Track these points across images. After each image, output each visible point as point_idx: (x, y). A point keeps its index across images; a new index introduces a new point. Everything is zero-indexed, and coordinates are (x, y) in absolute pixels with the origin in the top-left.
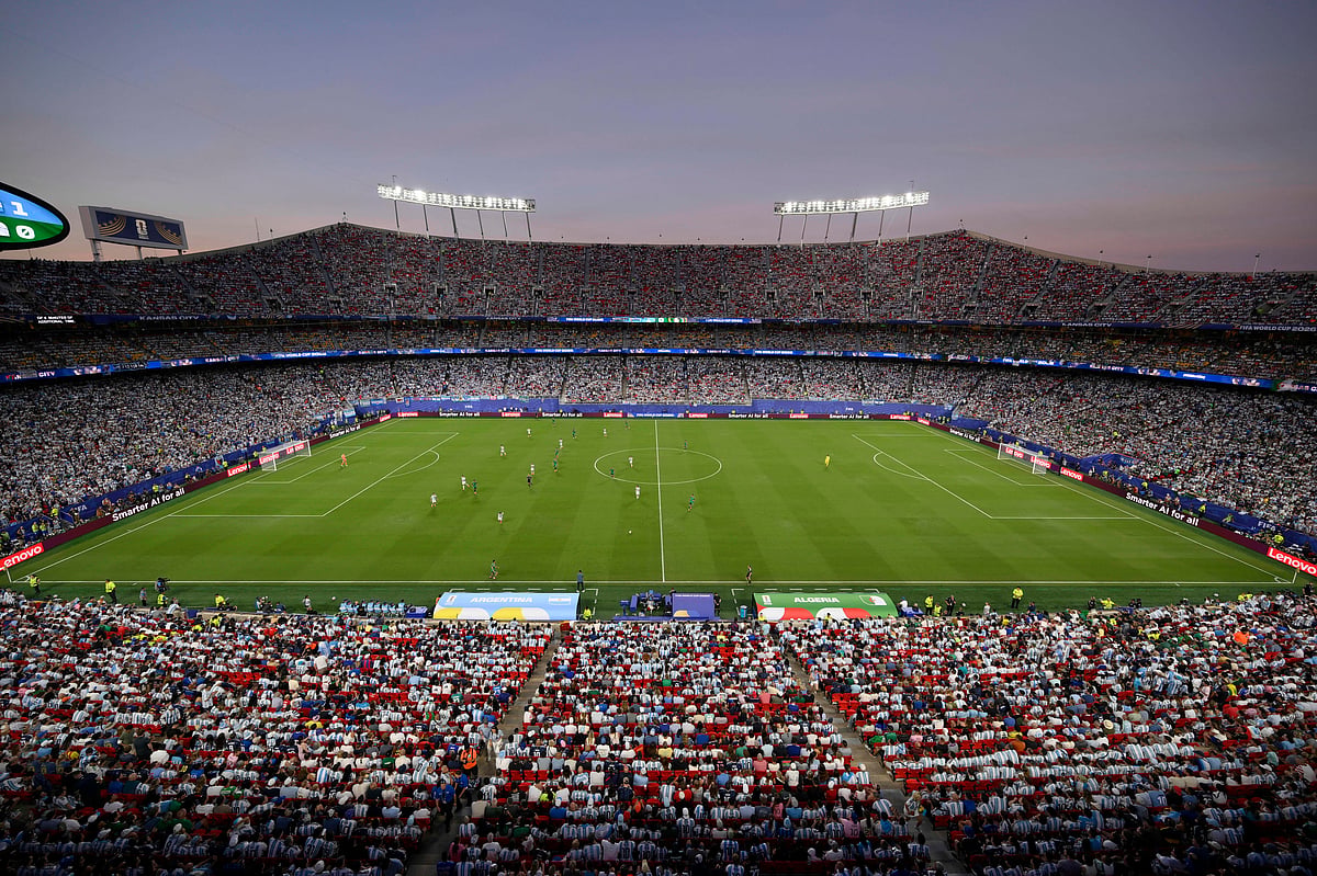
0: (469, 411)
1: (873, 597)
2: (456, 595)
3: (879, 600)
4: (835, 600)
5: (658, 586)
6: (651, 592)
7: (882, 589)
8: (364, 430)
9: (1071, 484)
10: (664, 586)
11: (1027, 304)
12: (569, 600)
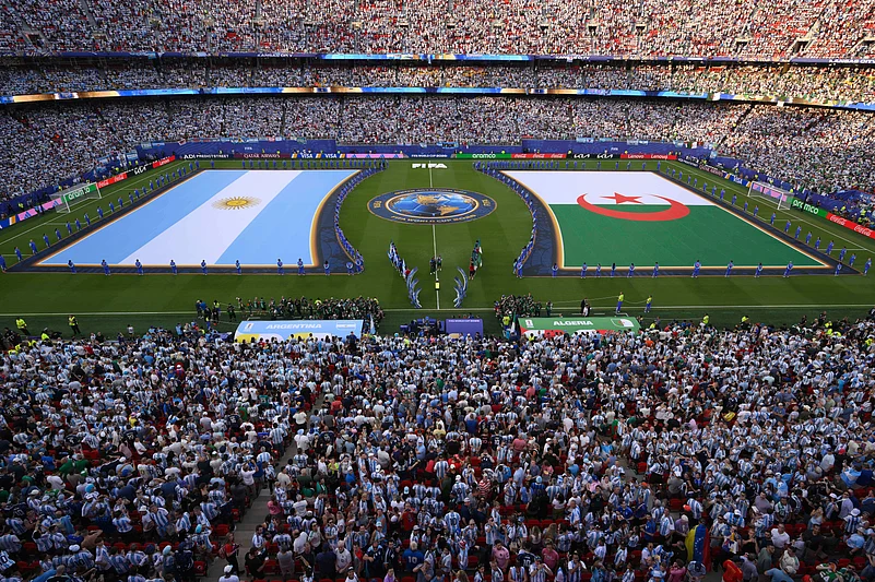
0: (249, 152)
1: (622, 320)
2: (252, 323)
3: (627, 323)
4: (589, 323)
5: (433, 313)
6: (427, 318)
7: (631, 314)
8: (149, 172)
9: (812, 220)
10: (439, 313)
11: (798, 39)
12: (354, 326)
